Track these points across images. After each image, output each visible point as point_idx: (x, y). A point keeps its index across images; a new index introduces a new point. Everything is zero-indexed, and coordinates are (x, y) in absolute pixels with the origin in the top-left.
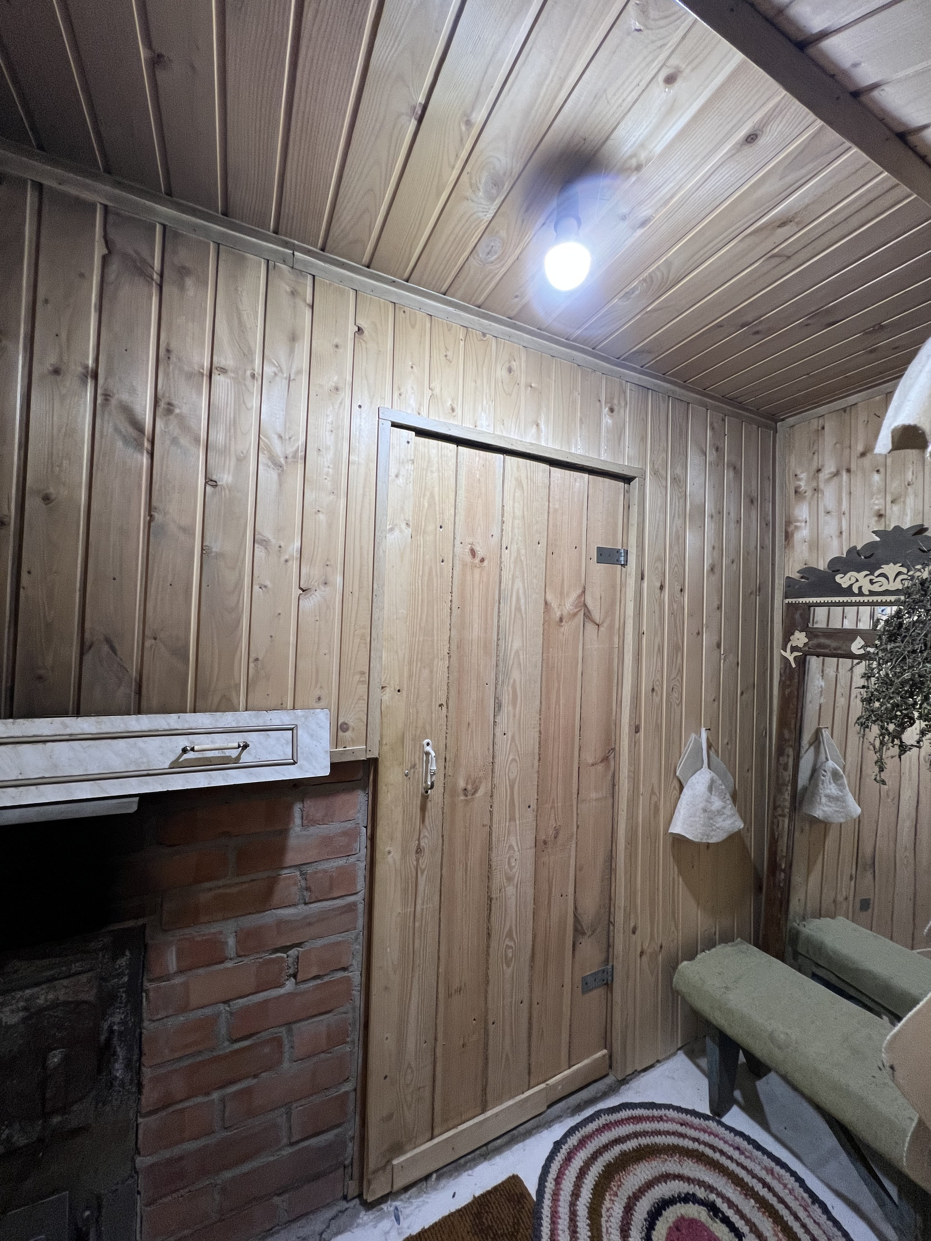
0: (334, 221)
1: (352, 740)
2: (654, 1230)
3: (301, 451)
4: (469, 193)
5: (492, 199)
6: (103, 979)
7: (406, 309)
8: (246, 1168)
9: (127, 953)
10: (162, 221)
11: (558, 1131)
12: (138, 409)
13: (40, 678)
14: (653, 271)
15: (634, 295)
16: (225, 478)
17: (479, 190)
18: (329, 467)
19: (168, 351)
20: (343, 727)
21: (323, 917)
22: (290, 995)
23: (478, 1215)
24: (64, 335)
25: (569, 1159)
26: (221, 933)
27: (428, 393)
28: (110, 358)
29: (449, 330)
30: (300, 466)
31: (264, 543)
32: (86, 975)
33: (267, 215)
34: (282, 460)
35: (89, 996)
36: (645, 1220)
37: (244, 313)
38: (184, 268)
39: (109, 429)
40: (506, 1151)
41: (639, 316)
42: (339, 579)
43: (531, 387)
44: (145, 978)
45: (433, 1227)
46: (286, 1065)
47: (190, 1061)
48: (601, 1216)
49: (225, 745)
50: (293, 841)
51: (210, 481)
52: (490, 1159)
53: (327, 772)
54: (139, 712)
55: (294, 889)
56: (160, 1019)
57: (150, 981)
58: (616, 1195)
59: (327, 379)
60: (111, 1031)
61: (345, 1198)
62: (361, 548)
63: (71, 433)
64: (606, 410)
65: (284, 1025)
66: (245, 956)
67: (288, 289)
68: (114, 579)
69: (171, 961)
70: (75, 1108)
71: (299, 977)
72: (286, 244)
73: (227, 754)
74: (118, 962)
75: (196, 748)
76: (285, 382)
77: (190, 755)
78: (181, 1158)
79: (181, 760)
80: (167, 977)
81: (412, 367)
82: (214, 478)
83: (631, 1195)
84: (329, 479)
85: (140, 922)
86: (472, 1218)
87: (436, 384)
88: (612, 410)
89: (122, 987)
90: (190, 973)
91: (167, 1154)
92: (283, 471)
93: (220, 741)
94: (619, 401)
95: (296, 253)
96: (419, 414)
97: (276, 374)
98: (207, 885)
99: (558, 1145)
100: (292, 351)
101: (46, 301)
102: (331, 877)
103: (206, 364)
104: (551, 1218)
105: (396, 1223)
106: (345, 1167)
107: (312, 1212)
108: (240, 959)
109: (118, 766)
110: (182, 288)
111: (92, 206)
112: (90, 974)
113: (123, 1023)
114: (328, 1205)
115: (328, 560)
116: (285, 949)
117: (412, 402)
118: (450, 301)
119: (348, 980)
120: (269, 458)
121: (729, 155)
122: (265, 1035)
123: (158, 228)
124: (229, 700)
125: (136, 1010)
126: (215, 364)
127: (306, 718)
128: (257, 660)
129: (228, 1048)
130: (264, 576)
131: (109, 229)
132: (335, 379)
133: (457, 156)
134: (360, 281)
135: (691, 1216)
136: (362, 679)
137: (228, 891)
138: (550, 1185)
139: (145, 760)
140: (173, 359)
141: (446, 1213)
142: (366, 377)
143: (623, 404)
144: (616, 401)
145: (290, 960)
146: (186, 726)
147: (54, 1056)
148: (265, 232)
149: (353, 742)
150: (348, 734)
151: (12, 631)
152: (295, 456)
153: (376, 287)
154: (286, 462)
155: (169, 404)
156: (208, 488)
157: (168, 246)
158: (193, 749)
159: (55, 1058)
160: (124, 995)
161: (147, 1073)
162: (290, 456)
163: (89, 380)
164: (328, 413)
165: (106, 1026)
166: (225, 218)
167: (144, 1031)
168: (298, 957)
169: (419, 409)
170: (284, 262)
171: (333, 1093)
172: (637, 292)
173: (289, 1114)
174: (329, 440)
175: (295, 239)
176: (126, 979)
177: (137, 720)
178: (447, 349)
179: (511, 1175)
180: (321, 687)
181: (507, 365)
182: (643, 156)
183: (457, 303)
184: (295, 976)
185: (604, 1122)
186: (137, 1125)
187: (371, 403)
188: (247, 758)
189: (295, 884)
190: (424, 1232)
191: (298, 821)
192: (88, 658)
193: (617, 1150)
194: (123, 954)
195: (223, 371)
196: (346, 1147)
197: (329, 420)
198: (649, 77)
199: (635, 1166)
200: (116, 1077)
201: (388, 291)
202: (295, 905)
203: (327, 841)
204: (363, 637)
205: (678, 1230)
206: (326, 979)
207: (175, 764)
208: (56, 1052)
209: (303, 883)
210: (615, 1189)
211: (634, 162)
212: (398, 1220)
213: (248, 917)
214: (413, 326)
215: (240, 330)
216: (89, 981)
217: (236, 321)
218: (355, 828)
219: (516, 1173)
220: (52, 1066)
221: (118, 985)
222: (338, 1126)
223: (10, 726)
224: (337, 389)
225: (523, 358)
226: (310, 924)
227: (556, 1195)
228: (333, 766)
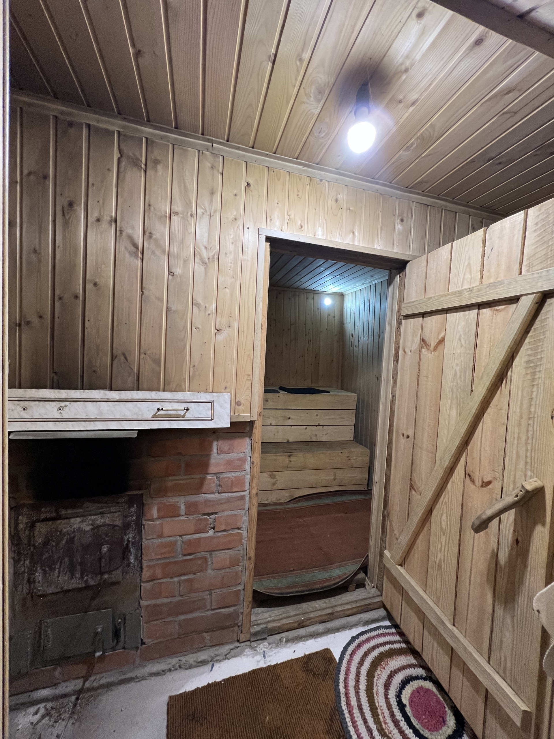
0: (232, 125)
1: (243, 411)
2: (404, 689)
3: (217, 255)
4: (305, 99)
5: (319, 101)
6: (125, 517)
7: (275, 170)
8: (190, 616)
9: (135, 506)
10: (147, 136)
11: (355, 632)
12: (135, 237)
13: (94, 371)
14: (423, 132)
15: (412, 148)
16: (178, 271)
17: (311, 97)
18: (231, 263)
19: (149, 205)
20: (238, 404)
21: (228, 501)
22: (211, 538)
23: (306, 663)
24: (101, 202)
25: (359, 646)
26: (178, 502)
27: (287, 218)
28: (122, 211)
29: (300, 180)
30: (216, 263)
31: (198, 305)
32: (117, 513)
33: (197, 126)
34: (207, 260)
35: (118, 522)
36: (399, 684)
37: (187, 181)
38: (156, 160)
39: (122, 248)
40: (324, 636)
41: (417, 160)
42: (236, 324)
43: (350, 210)
44: (143, 518)
45: (282, 663)
46: (209, 571)
47: (164, 561)
48: (374, 677)
49: (177, 408)
50: (213, 461)
51: (170, 273)
52: (315, 639)
53: (228, 426)
54: (138, 390)
55: (213, 485)
56: (149, 539)
57: (145, 520)
58: (384, 668)
59: (230, 215)
60: (128, 541)
61: (238, 641)
62: (248, 307)
63: (106, 251)
64: (398, 221)
65: (208, 551)
66: (189, 515)
67: (209, 165)
68: (126, 324)
69: (155, 513)
70: (114, 573)
71: (216, 530)
72: (208, 140)
73: (179, 413)
74: (131, 509)
75: (164, 409)
76: (208, 217)
77: (161, 412)
78: (159, 605)
79: (157, 414)
80: (152, 520)
81: (278, 204)
82: (173, 271)
83: (393, 670)
84: (231, 269)
85: (140, 492)
86: (303, 664)
87: (292, 213)
88: (402, 220)
89: (133, 521)
90: (163, 519)
91: (154, 602)
92: (207, 266)
93: (176, 406)
94: (407, 214)
95: (214, 145)
96: (282, 230)
97: (203, 213)
98: (171, 478)
99: (353, 639)
100: (212, 200)
101: (93, 185)
102: (232, 481)
103: (168, 211)
104: (346, 672)
105: (263, 658)
106: (238, 626)
107: (222, 644)
108: (187, 516)
109: (129, 415)
110: (156, 171)
111: (113, 133)
112: (119, 513)
113: (134, 538)
114: (230, 643)
115: (231, 314)
116: (209, 514)
117: (278, 223)
118: (300, 162)
119: (240, 535)
120: (200, 260)
121: (465, 54)
122: (199, 555)
123: (144, 139)
124: (180, 386)
125: (140, 533)
126: (172, 211)
127: (218, 397)
128: (194, 366)
129: (181, 558)
130: (198, 323)
131: (120, 144)
132: (235, 213)
133: (296, 79)
134: (249, 156)
135: (427, 687)
136: (249, 378)
137: (181, 482)
138: (347, 657)
139: (140, 413)
140: (152, 208)
141: (290, 659)
142: (252, 211)
143: (410, 216)
144: (405, 215)
145: (211, 520)
146: (160, 398)
147: (104, 548)
148: (197, 135)
149: (243, 412)
150: (241, 407)
151: (82, 348)
152: (213, 257)
153: (257, 159)
154: (209, 261)
155: (150, 233)
156: (170, 276)
157: (149, 148)
158: (162, 409)
159: (105, 548)
160: (134, 525)
161: (145, 563)
162: (211, 258)
163: (113, 223)
164: (231, 233)
165: (126, 538)
166: (177, 130)
167: (143, 543)
168: (215, 519)
169: (282, 227)
170: (208, 150)
171: (233, 589)
172: (414, 146)
173: (210, 594)
174: (231, 247)
175: (212, 137)
176: (135, 518)
177: (137, 394)
178: (298, 191)
179: (326, 648)
180: (227, 382)
181: (335, 198)
182: (408, 63)
183: (304, 163)
184: (214, 528)
185: (382, 632)
186: (141, 586)
187: (255, 226)
188: (188, 415)
189: (214, 482)
190: (276, 665)
191: (215, 450)
192: (115, 362)
193: (387, 647)
194: (133, 506)
195: (177, 213)
196: (239, 617)
197: (232, 237)
198: (407, 16)
199: (397, 657)
200: (131, 563)
201: (265, 160)
202: (213, 493)
203: (229, 463)
204: (249, 356)
205: (418, 692)
206: (230, 532)
207: (154, 416)
208: (105, 546)
209: (218, 482)
210: (384, 666)
211: (403, 67)
212: (265, 657)
213: (190, 496)
214: (279, 180)
215: (185, 190)
216: (119, 516)
217: (183, 185)
218: (245, 457)
219: (328, 648)
220: (104, 552)
221: (131, 520)
222: (235, 605)
223: (82, 393)
224: (236, 219)
225: (345, 192)
226: (221, 504)
227: (349, 662)
228: (232, 423)
